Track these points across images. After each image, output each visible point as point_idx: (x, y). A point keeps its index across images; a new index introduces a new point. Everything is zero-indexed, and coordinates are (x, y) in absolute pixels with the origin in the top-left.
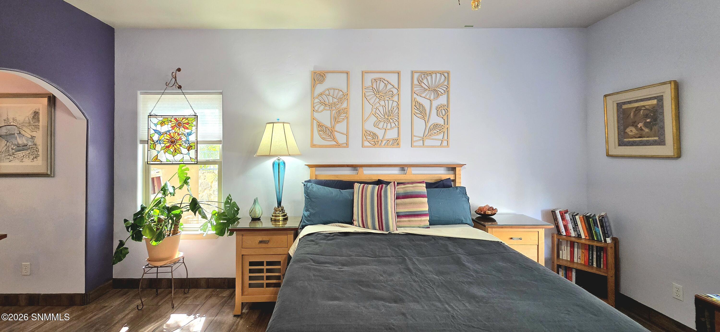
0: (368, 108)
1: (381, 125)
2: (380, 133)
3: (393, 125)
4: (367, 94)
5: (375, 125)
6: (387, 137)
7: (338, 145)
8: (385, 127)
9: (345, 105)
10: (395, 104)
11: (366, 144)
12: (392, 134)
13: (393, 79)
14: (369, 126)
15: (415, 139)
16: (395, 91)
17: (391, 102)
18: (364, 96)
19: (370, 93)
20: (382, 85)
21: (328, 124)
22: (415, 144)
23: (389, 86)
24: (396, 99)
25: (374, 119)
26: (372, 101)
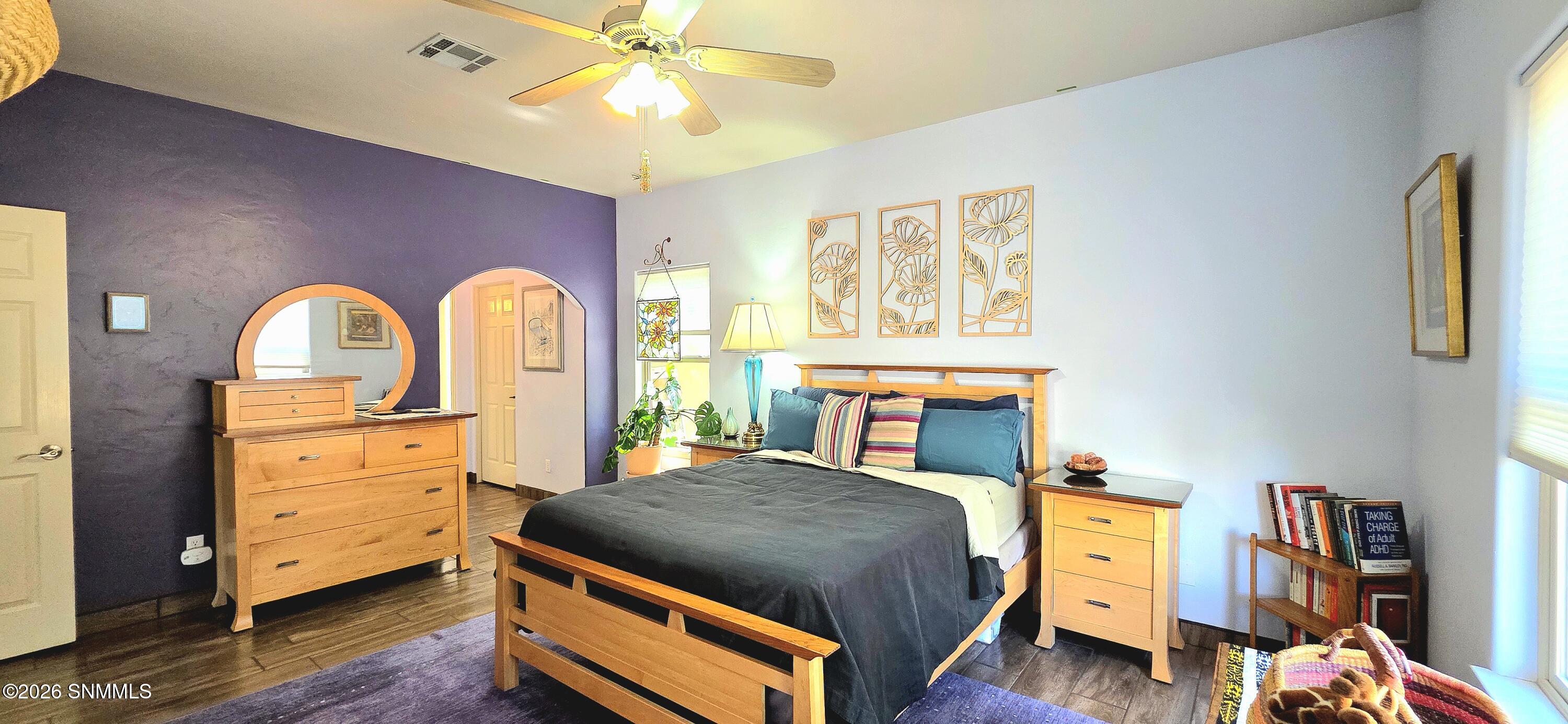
0: (888, 269)
1: (907, 300)
2: (906, 312)
3: (928, 297)
4: (887, 246)
6: (917, 319)
7: (844, 334)
8: (914, 301)
9: (853, 269)
10: (932, 260)
11: (885, 330)
12: (926, 314)
13: (927, 216)
14: (890, 302)
15: (966, 320)
16: (933, 237)
18: (883, 250)
19: (891, 245)
20: (911, 228)
21: (831, 301)
22: (967, 330)
23: (922, 230)
25: (896, 289)
26: (894, 258)
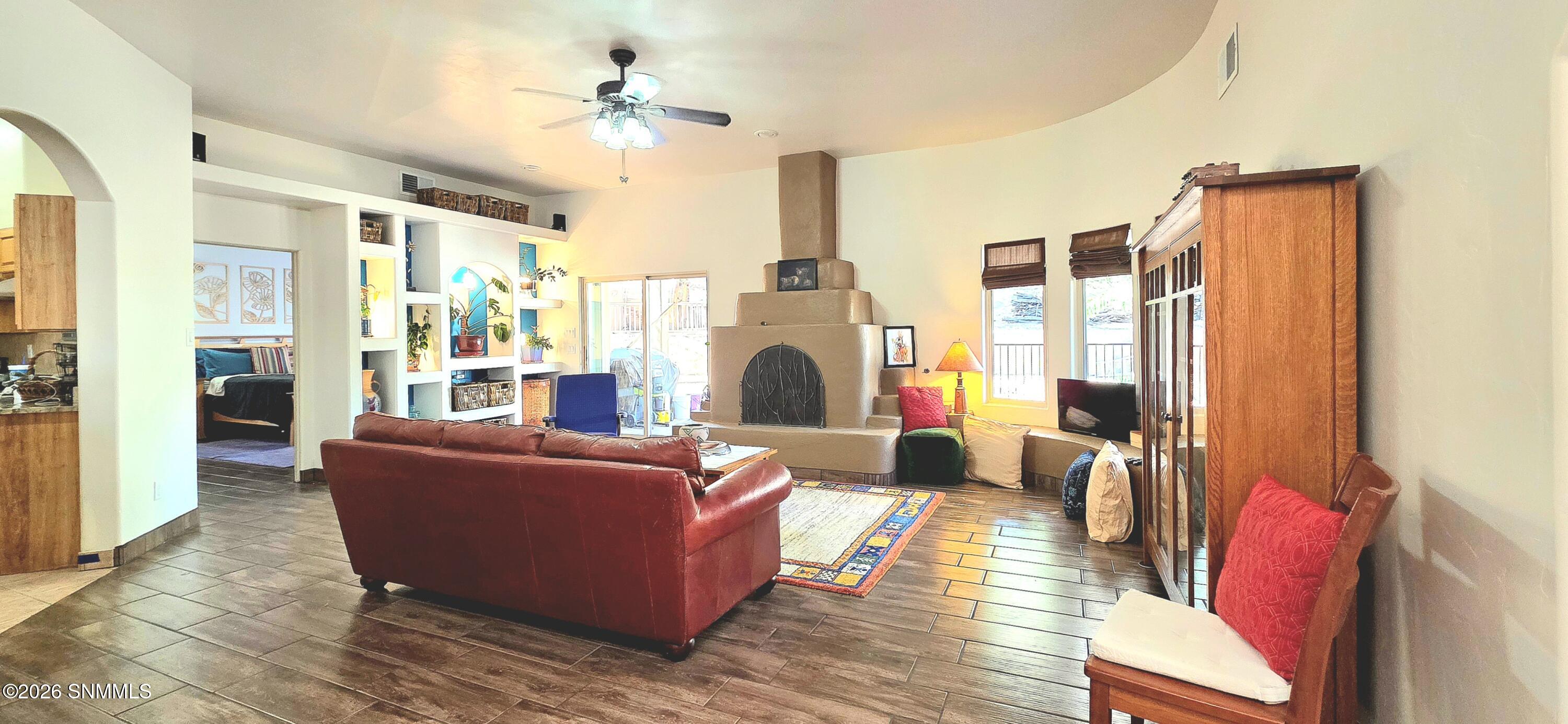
0: (246, 295)
1: (258, 307)
2: (258, 313)
3: (269, 307)
4: (245, 283)
5: (254, 307)
6: (263, 316)
7: (219, 322)
8: (261, 308)
9: (224, 290)
10: (270, 292)
11: (246, 321)
12: (268, 314)
13: (269, 274)
14: (248, 307)
15: (287, 318)
16: (270, 283)
17: (266, 291)
18: (242, 284)
19: (247, 283)
20: (258, 278)
21: (208, 305)
22: (288, 321)
23: (265, 279)
24: (271, 288)
25: (251, 302)
26: (249, 289)
